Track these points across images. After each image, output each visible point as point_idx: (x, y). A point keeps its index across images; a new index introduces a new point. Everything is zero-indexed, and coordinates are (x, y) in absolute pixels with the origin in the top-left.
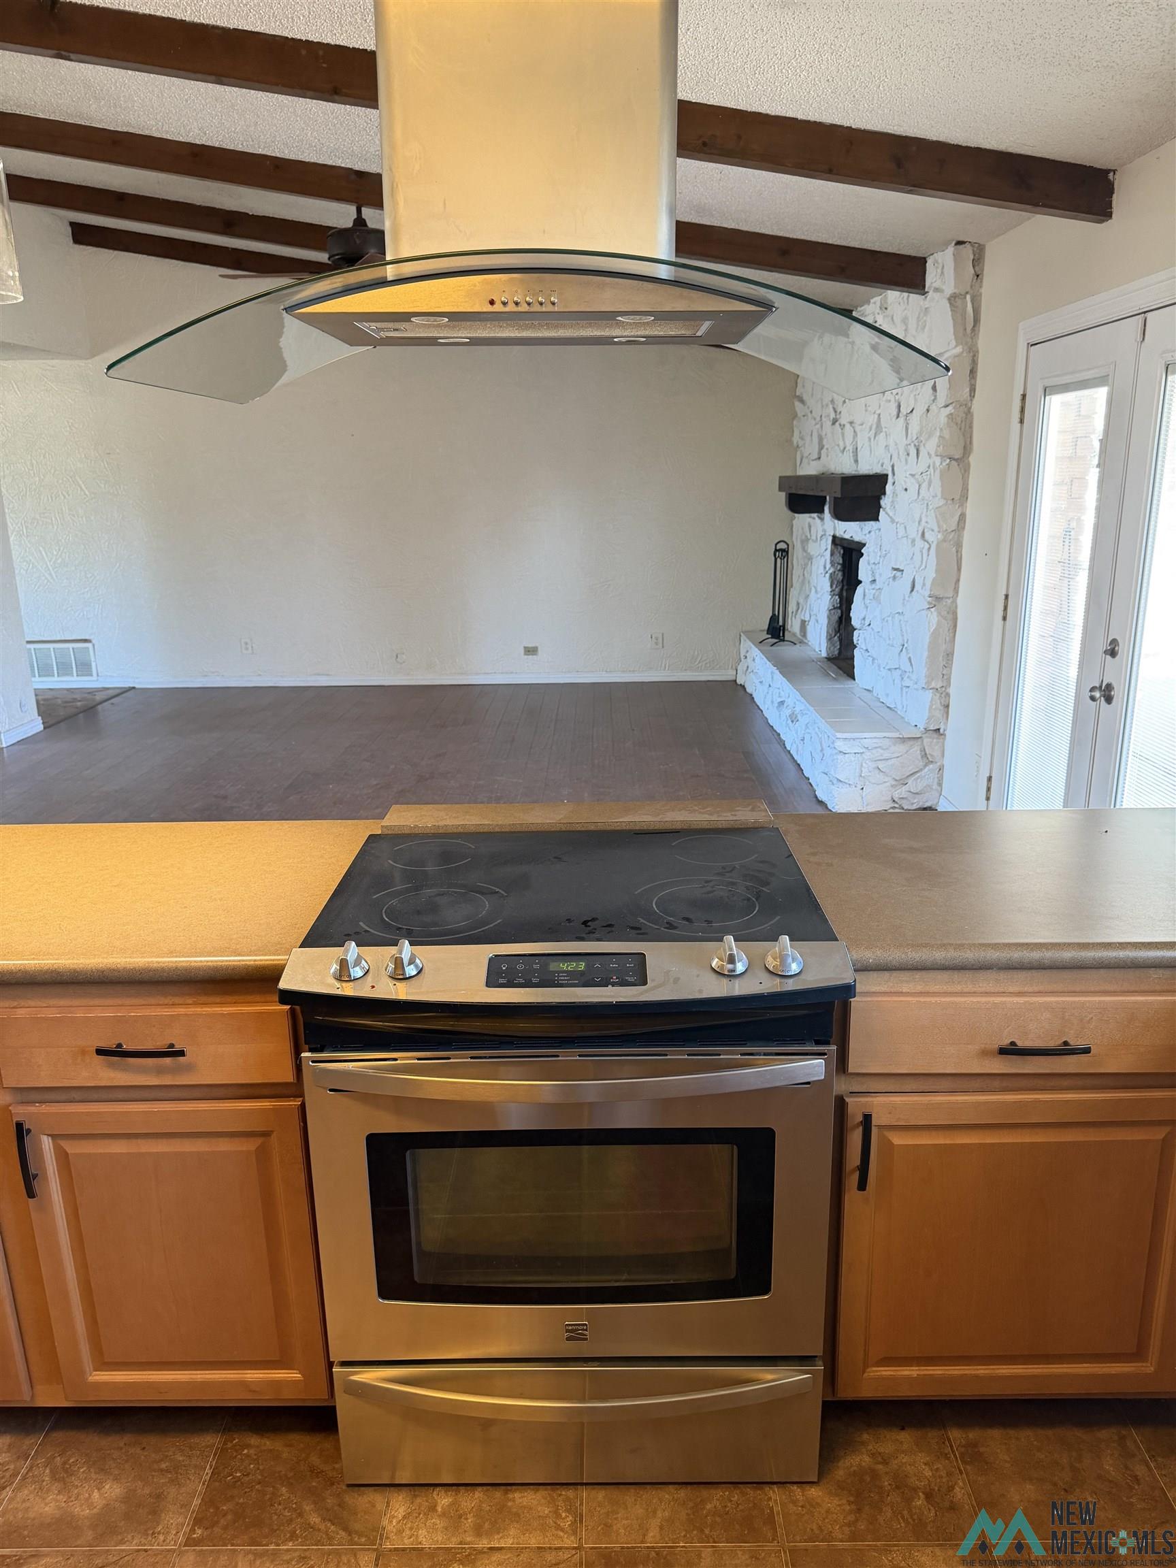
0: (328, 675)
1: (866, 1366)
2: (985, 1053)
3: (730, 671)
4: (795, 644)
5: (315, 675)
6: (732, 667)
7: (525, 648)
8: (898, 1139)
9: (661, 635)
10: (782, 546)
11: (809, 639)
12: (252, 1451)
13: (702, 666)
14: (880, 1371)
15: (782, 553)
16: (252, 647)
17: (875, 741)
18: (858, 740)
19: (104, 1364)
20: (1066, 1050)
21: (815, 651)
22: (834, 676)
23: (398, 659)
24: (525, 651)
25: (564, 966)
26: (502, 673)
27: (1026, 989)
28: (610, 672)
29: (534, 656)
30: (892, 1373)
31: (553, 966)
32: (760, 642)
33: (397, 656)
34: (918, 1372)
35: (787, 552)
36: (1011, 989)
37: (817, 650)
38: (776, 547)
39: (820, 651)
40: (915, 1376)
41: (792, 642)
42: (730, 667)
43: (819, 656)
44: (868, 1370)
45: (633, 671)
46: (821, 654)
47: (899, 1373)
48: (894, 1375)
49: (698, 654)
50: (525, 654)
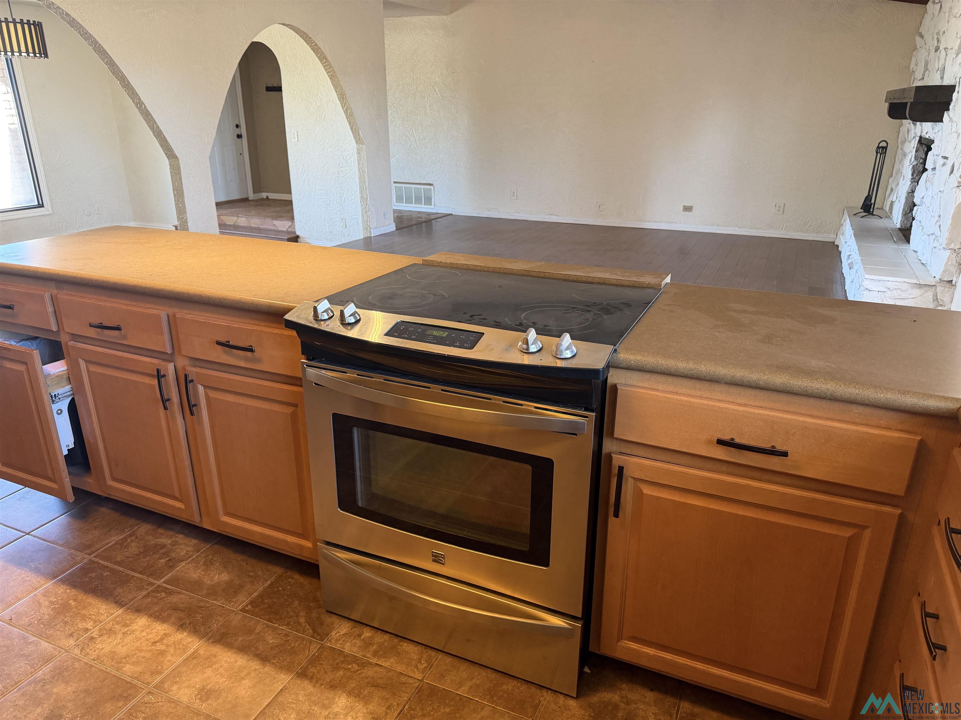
0: (557, 215)
1: (620, 638)
2: (709, 442)
3: (832, 235)
4: (881, 218)
5: (549, 215)
6: (834, 231)
7: (684, 206)
8: (647, 490)
9: (783, 204)
10: (884, 144)
11: (893, 215)
12: (293, 581)
13: (811, 229)
14: (629, 644)
15: (882, 150)
16: (517, 195)
17: (897, 284)
18: (882, 282)
19: (228, 514)
20: (772, 452)
21: (894, 223)
22: (895, 240)
23: (600, 209)
24: (684, 209)
25: (435, 333)
26: (666, 222)
27: (750, 403)
28: (741, 227)
29: (690, 213)
30: (637, 648)
31: (429, 332)
32: (855, 215)
33: (600, 206)
34: (655, 653)
35: (886, 148)
36: (738, 401)
37: (895, 223)
38: (879, 143)
39: (897, 223)
40: (652, 654)
41: (880, 217)
42: (833, 232)
43: (895, 227)
44: (622, 641)
45: (758, 228)
46: (897, 226)
47: (642, 650)
48: (639, 650)
49: (809, 221)
50: (683, 211)
